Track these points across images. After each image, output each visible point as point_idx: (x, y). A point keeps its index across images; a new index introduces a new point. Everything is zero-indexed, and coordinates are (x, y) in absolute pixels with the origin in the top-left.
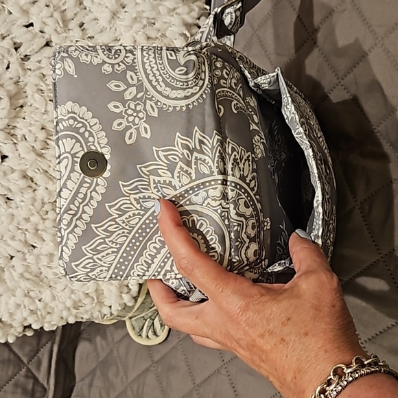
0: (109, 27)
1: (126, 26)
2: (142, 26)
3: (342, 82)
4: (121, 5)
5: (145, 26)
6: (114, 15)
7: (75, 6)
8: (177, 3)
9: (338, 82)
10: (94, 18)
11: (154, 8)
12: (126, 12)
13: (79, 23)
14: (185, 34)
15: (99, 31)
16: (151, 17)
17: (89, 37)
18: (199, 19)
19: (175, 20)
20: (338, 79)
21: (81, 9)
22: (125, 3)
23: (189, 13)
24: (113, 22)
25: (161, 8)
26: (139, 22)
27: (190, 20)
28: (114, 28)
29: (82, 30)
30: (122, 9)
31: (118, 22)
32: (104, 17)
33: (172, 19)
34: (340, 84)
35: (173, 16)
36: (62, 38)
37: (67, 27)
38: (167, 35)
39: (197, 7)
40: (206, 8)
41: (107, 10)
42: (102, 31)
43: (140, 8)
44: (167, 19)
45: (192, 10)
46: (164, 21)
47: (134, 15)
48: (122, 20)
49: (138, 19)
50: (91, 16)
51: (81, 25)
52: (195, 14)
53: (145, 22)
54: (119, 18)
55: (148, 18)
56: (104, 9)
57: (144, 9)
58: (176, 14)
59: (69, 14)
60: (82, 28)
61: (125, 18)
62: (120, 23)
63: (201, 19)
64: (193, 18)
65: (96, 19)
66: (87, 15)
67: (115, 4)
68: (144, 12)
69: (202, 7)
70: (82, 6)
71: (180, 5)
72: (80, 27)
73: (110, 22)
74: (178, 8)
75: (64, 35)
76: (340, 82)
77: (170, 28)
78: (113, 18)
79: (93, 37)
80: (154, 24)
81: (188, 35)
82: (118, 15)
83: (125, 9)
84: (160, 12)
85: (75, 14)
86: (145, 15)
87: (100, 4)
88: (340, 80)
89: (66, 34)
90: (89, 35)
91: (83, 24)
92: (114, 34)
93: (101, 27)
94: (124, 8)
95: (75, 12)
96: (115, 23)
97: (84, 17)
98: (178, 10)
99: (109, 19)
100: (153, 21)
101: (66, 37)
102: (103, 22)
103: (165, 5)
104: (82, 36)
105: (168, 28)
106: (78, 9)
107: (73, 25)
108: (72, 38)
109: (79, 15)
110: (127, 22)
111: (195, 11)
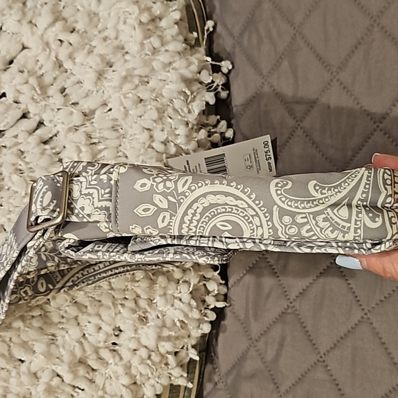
0: (95, 89)
1: (115, 87)
2: (134, 86)
3: (381, 126)
4: (108, 63)
5: (137, 86)
6: (100, 75)
7: (54, 69)
8: (173, 57)
9: (375, 126)
10: (77, 81)
11: (146, 63)
12: (114, 71)
13: (59, 88)
14: (185, 92)
15: (84, 95)
16: (144, 75)
17: (73, 104)
18: (200, 73)
19: (172, 76)
20: (375, 123)
21: (61, 73)
22: (112, 60)
23: (187, 67)
24: (99, 84)
25: (155, 64)
26: (130, 82)
27: (189, 75)
28: (101, 91)
29: (65, 96)
30: (109, 68)
31: (106, 84)
32: (89, 78)
33: (169, 75)
34: (378, 129)
35: (169, 71)
36: (40, 108)
37: (46, 93)
38: (164, 94)
39: (196, 59)
40: (207, 61)
41: (91, 70)
42: (87, 95)
43: (129, 66)
44: (163, 75)
45: (190, 64)
46: (159, 78)
47: (124, 74)
48: (110, 81)
49: (129, 78)
50: (73, 79)
51: (63, 90)
52: (194, 68)
53: (136, 81)
54: (106, 78)
55: (141, 76)
56: (87, 70)
57: (134, 66)
58: (173, 69)
59: (48, 79)
60: (64, 94)
61: (113, 78)
62: (109, 84)
63: (202, 73)
64: (192, 72)
65: (79, 82)
66: (68, 78)
67: (100, 63)
68: (135, 69)
69: (202, 59)
70: (62, 69)
71: (177, 58)
72: (62, 93)
73: (96, 83)
74: (174, 62)
75: (43, 103)
76: (378, 126)
77: (166, 86)
78: (99, 79)
79: (78, 103)
80: (148, 83)
81: (189, 93)
82: (105, 75)
83: (113, 68)
84: (153, 68)
85: (55, 79)
86: (136, 72)
87: (82, 64)
88: (378, 124)
89: (45, 103)
90: (73, 101)
91: (65, 89)
92: (102, 97)
93: (86, 91)
94: (111, 67)
95: (54, 75)
96: (102, 85)
97: (65, 81)
98: (174, 65)
99: (94, 80)
100: (146, 80)
101: (46, 105)
102: (88, 85)
103: (159, 60)
104: (65, 103)
105: (164, 86)
106: (57, 73)
107: (53, 91)
108: (52, 107)
109: (59, 80)
110: (116, 82)
111: (194, 64)
